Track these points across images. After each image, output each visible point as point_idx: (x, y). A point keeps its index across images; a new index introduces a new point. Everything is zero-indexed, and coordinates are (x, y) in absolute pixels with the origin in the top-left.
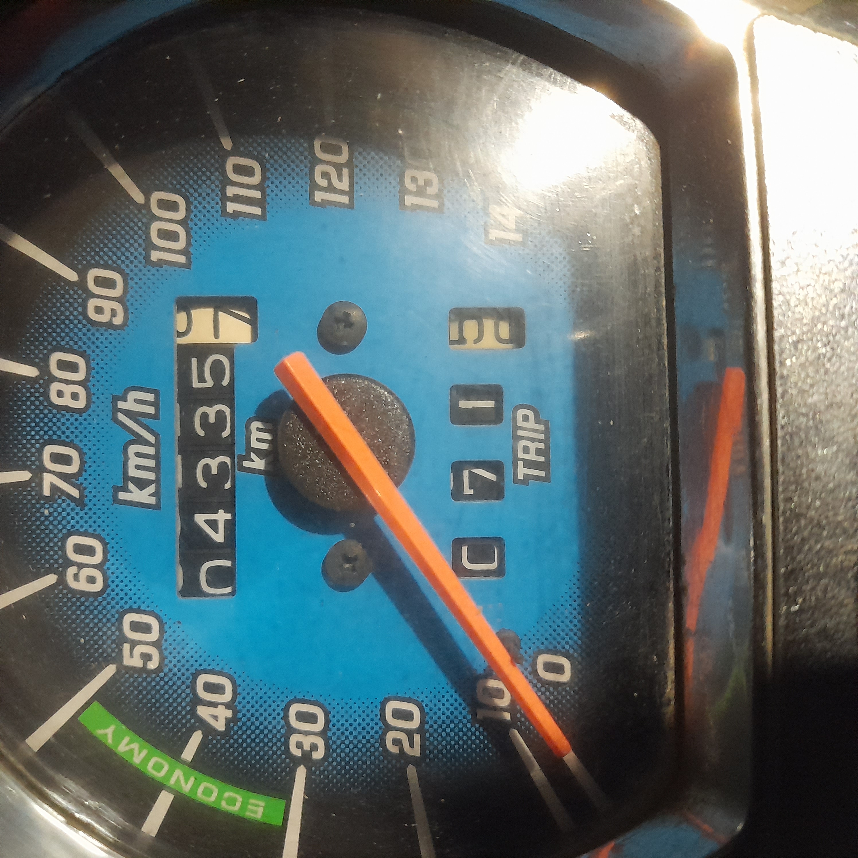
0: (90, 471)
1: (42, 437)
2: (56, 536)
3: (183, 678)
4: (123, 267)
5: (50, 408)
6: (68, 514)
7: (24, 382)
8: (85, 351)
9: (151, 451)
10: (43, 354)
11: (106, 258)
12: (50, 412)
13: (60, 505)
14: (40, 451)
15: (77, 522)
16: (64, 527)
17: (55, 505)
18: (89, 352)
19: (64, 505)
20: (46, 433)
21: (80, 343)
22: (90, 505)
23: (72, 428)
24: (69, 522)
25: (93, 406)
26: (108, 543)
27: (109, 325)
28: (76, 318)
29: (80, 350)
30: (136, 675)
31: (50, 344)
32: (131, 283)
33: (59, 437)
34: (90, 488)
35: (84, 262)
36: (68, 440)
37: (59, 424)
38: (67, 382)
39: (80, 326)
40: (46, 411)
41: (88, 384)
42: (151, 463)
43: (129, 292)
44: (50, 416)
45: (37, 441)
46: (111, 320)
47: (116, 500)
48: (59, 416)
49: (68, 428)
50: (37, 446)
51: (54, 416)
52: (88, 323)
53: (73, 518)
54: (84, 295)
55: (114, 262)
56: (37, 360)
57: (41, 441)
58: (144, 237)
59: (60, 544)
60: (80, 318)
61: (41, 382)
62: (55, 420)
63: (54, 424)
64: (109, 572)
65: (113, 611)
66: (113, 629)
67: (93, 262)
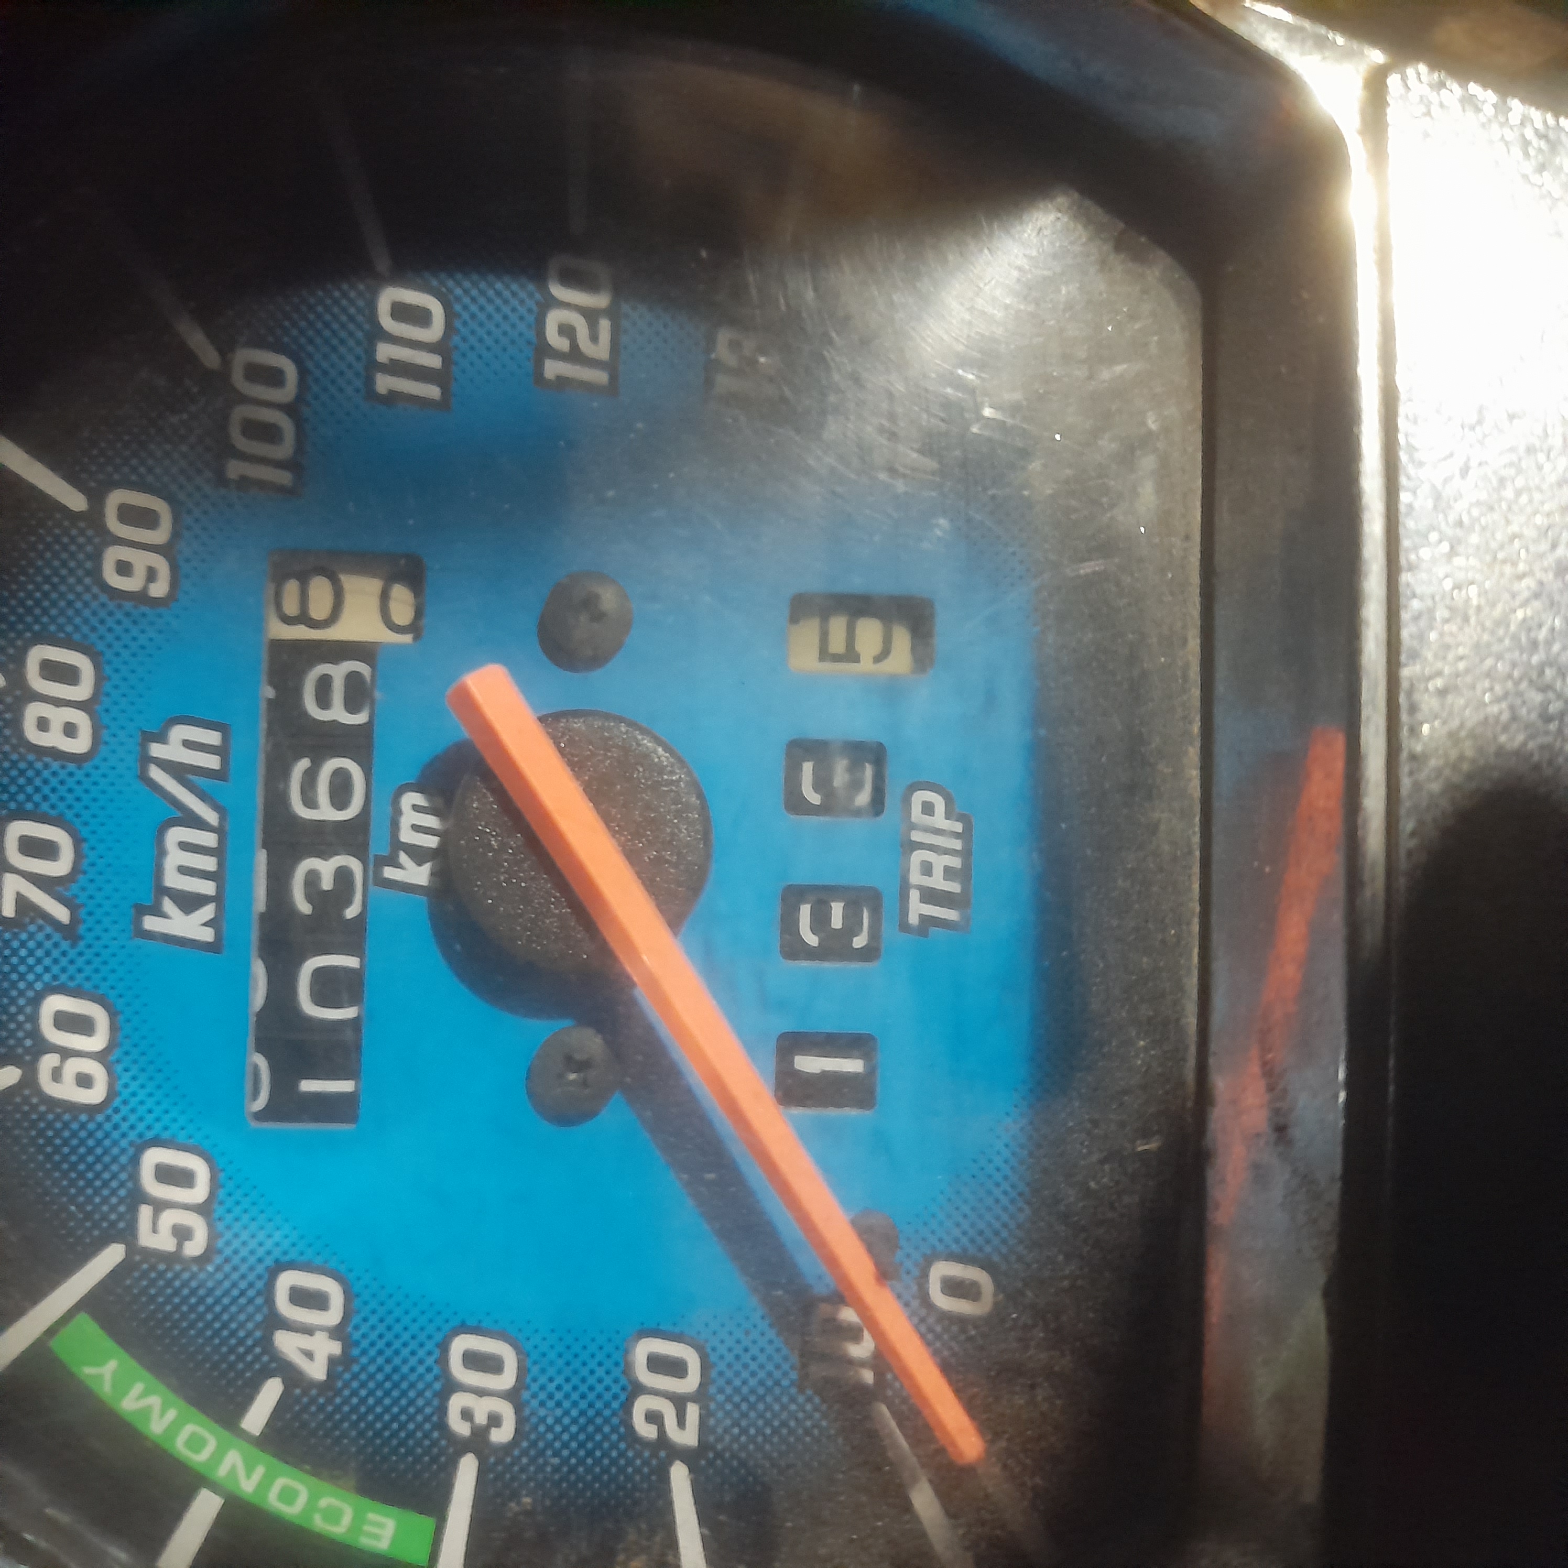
15: (64, 970)
37: (38, 782)
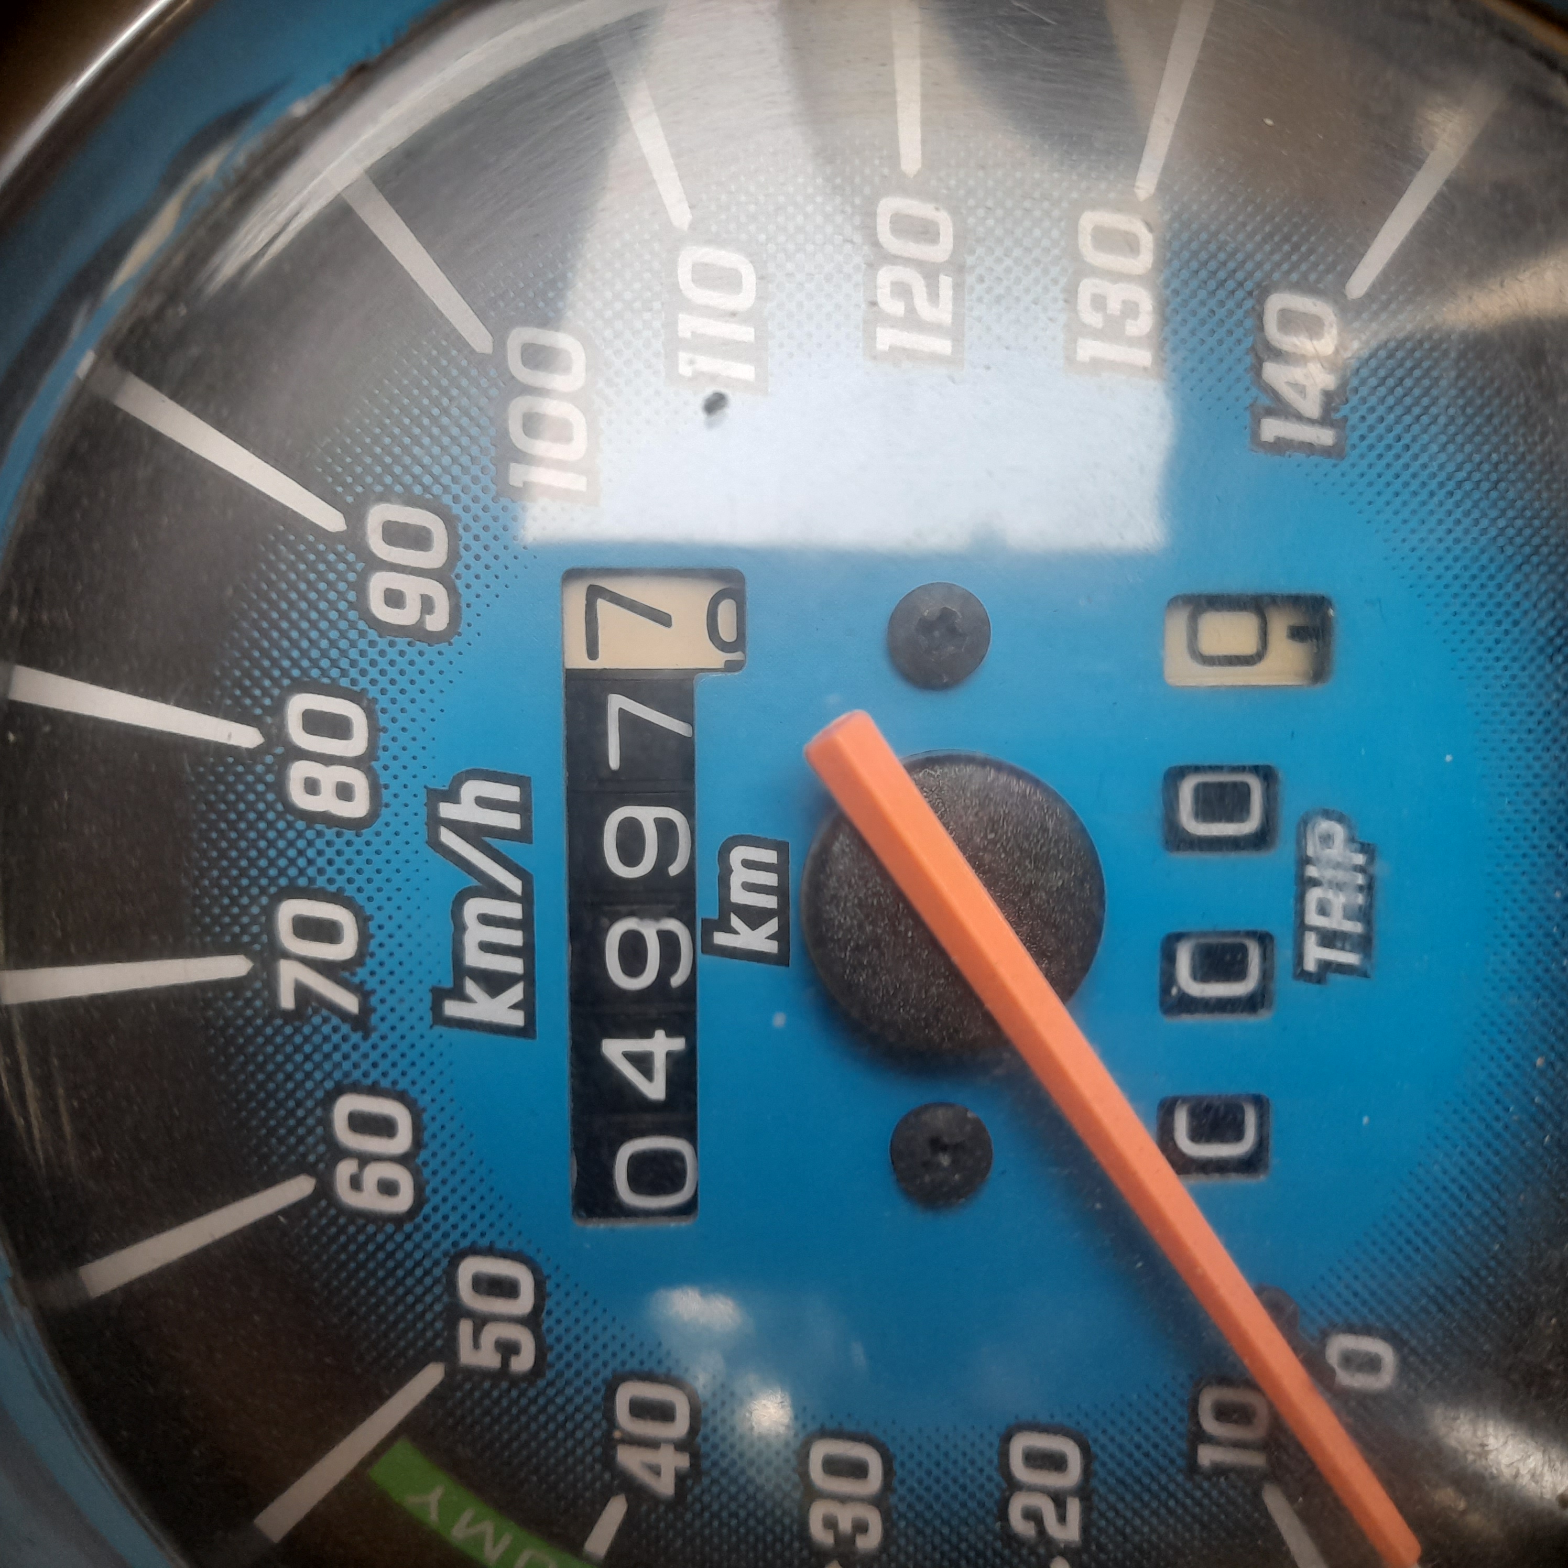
0: (381, 954)
1: (273, 881)
2: (310, 1094)
3: (587, 1391)
4: (447, 499)
5: (290, 818)
6: (336, 1048)
7: (231, 760)
8: (364, 690)
9: (514, 911)
10: (272, 697)
11: (408, 479)
12: (290, 825)
13: (316, 1029)
14: (269, 913)
16: (329, 1075)
17: (307, 1030)
18: (373, 692)
19: (326, 1029)
20: (282, 872)
21: (354, 673)
22: (384, 1028)
23: (340, 862)
24: (337, 1065)
25: (386, 814)
26: (424, 1110)
27: (416, 633)
28: (342, 615)
29: (355, 688)
30: (487, 1385)
31: (285, 673)
32: (466, 538)
33: (311, 880)
34: (382, 992)
35: (359, 489)
36: (332, 888)
38: (328, 760)
39: (353, 634)
40: (281, 825)
41: (373, 763)
42: (515, 938)
43: (461, 557)
44: (291, 834)
45: (263, 891)
46: (421, 621)
47: (439, 1018)
48: (310, 834)
49: (330, 862)
50: (264, 900)
51: (300, 835)
52: (370, 628)
53: (346, 1057)
54: (360, 566)
55: (426, 489)
56: (258, 711)
57: (273, 890)
58: (492, 431)
59: (319, 1112)
60: (352, 615)
61: (269, 759)
62: (301, 844)
63: (301, 853)
64: (426, 1172)
65: (437, 1254)
66: (437, 1290)
67: (379, 488)
